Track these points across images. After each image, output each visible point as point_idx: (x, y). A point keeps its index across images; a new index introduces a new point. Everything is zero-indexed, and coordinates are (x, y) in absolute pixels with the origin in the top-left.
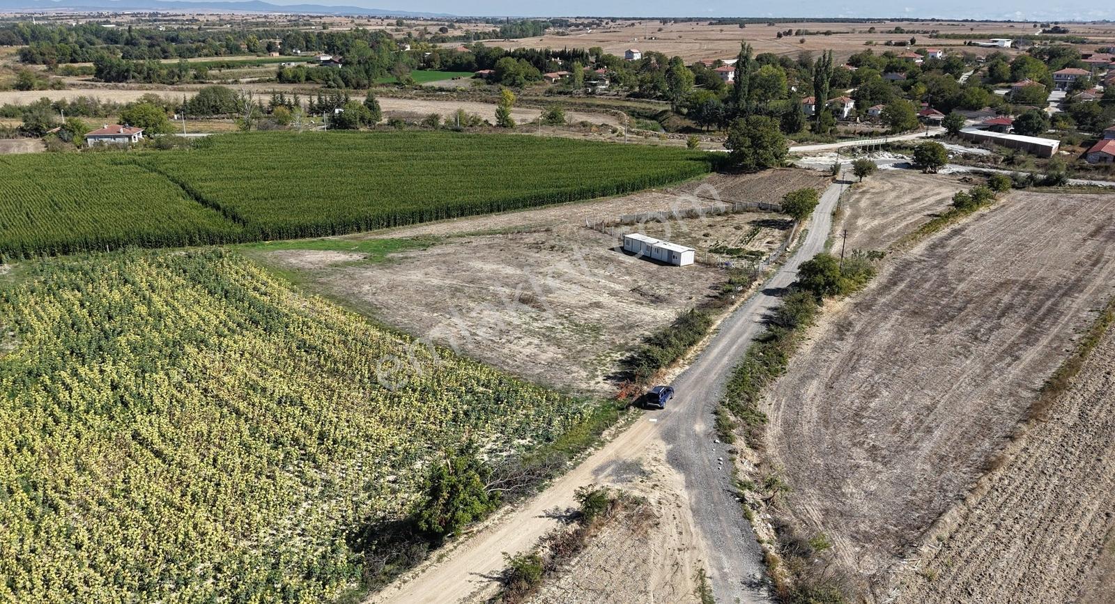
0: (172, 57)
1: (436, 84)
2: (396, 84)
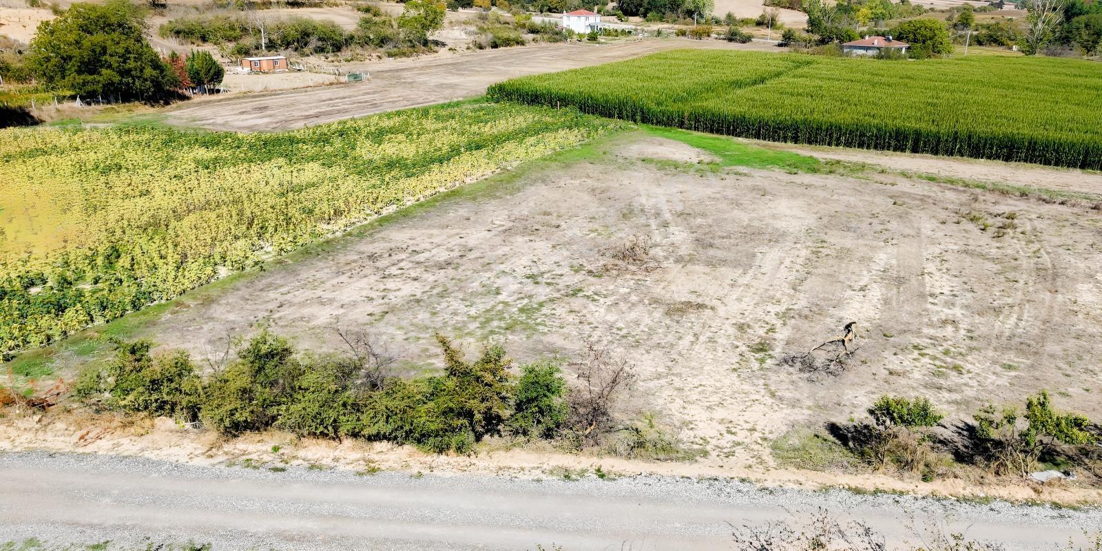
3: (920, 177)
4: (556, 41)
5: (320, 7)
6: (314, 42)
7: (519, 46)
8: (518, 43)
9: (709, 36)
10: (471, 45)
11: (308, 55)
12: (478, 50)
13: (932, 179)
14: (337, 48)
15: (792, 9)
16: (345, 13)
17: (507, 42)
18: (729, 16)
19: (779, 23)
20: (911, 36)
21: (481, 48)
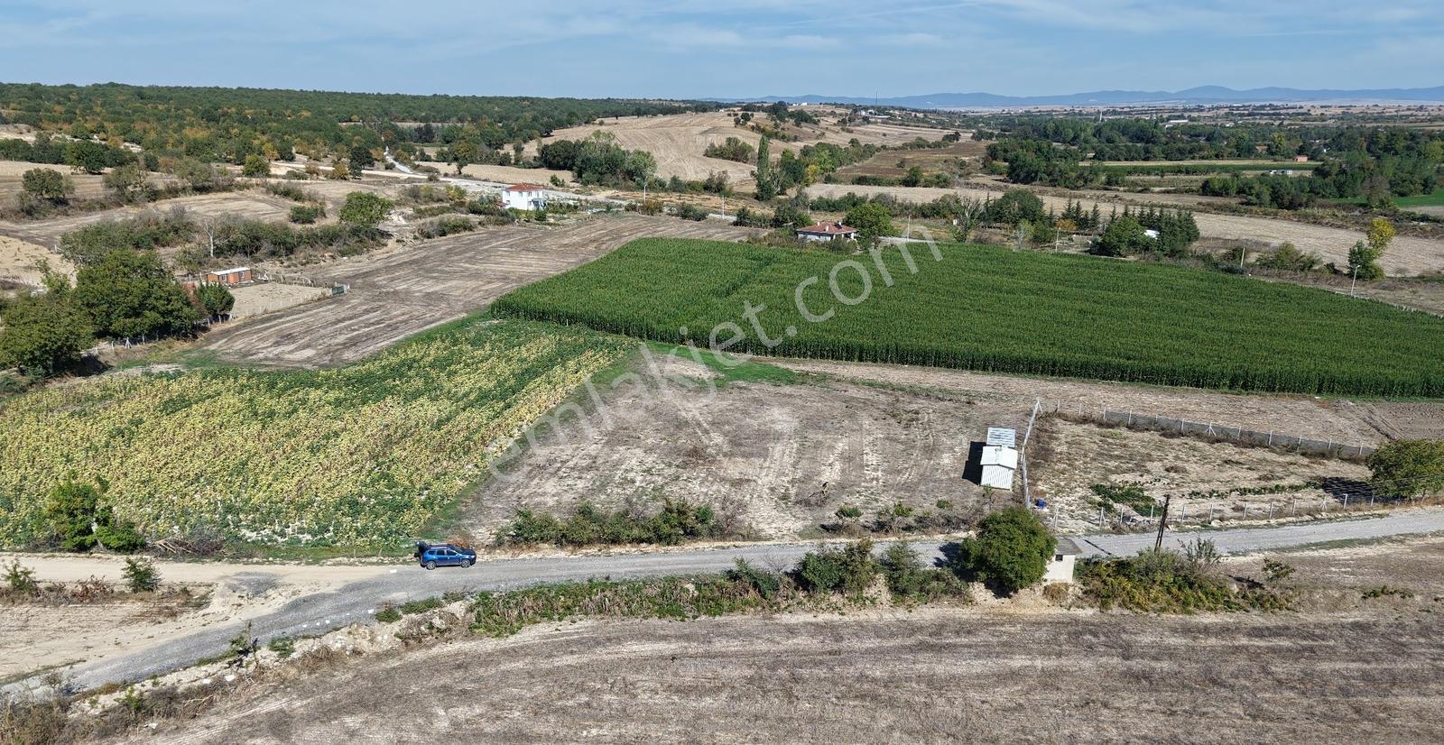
0: (1155, 158)
1: (1420, 210)
2: (1361, 205)
3: (864, 384)
4: (503, 223)
5: (231, 191)
6: (266, 247)
7: (467, 233)
8: (465, 229)
9: (660, 211)
10: (417, 234)
11: (261, 261)
12: (426, 240)
13: (871, 385)
14: (290, 250)
15: (737, 160)
16: (261, 197)
17: (455, 228)
18: (674, 179)
19: (727, 188)
20: (859, 222)
21: (429, 237)
